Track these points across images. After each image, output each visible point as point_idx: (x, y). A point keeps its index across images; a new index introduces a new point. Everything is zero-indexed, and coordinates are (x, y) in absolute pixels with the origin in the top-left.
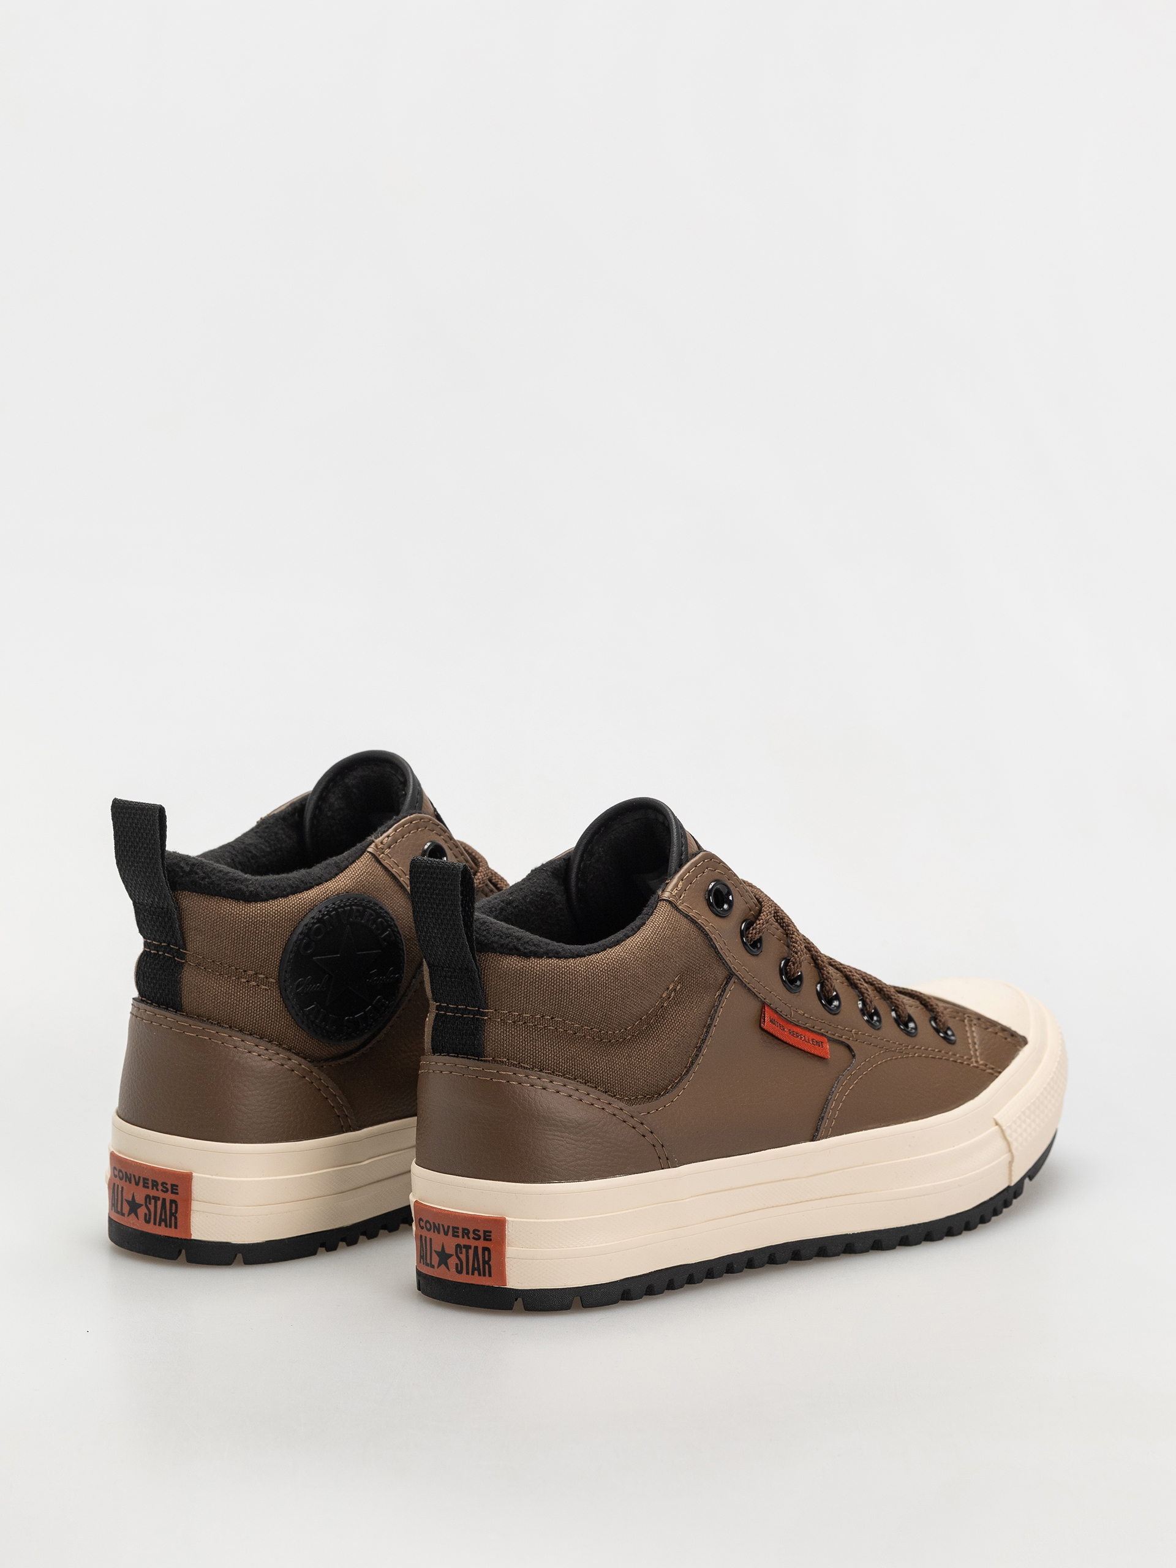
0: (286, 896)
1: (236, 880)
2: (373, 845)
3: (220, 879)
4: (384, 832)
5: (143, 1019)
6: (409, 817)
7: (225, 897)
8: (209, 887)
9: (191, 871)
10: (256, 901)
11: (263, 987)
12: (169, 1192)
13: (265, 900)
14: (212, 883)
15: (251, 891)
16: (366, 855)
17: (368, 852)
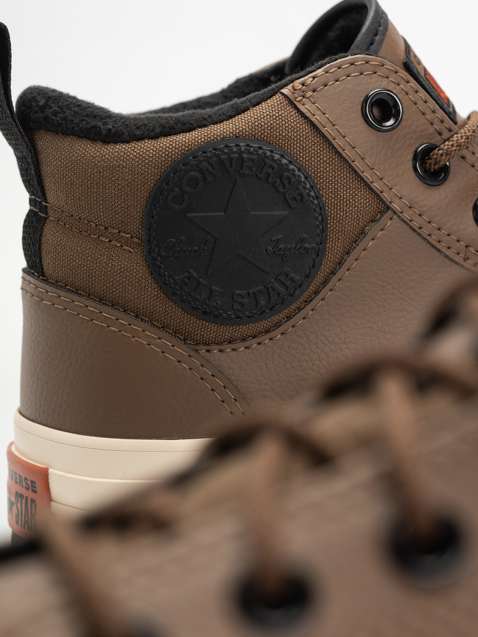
0: (156, 137)
1: (95, 117)
2: (290, 87)
3: (76, 113)
4: (311, 72)
5: (33, 295)
6: (350, 57)
7: (79, 136)
8: (62, 124)
9: (46, 106)
10: (116, 142)
11: (126, 248)
12: (30, 490)
13: (127, 142)
14: (65, 119)
15: (110, 130)
16: (278, 96)
17: (283, 94)
